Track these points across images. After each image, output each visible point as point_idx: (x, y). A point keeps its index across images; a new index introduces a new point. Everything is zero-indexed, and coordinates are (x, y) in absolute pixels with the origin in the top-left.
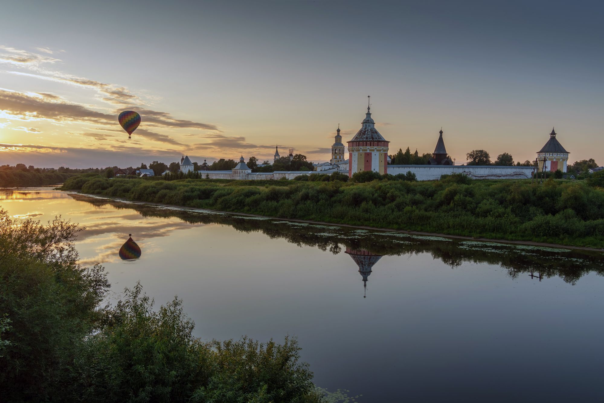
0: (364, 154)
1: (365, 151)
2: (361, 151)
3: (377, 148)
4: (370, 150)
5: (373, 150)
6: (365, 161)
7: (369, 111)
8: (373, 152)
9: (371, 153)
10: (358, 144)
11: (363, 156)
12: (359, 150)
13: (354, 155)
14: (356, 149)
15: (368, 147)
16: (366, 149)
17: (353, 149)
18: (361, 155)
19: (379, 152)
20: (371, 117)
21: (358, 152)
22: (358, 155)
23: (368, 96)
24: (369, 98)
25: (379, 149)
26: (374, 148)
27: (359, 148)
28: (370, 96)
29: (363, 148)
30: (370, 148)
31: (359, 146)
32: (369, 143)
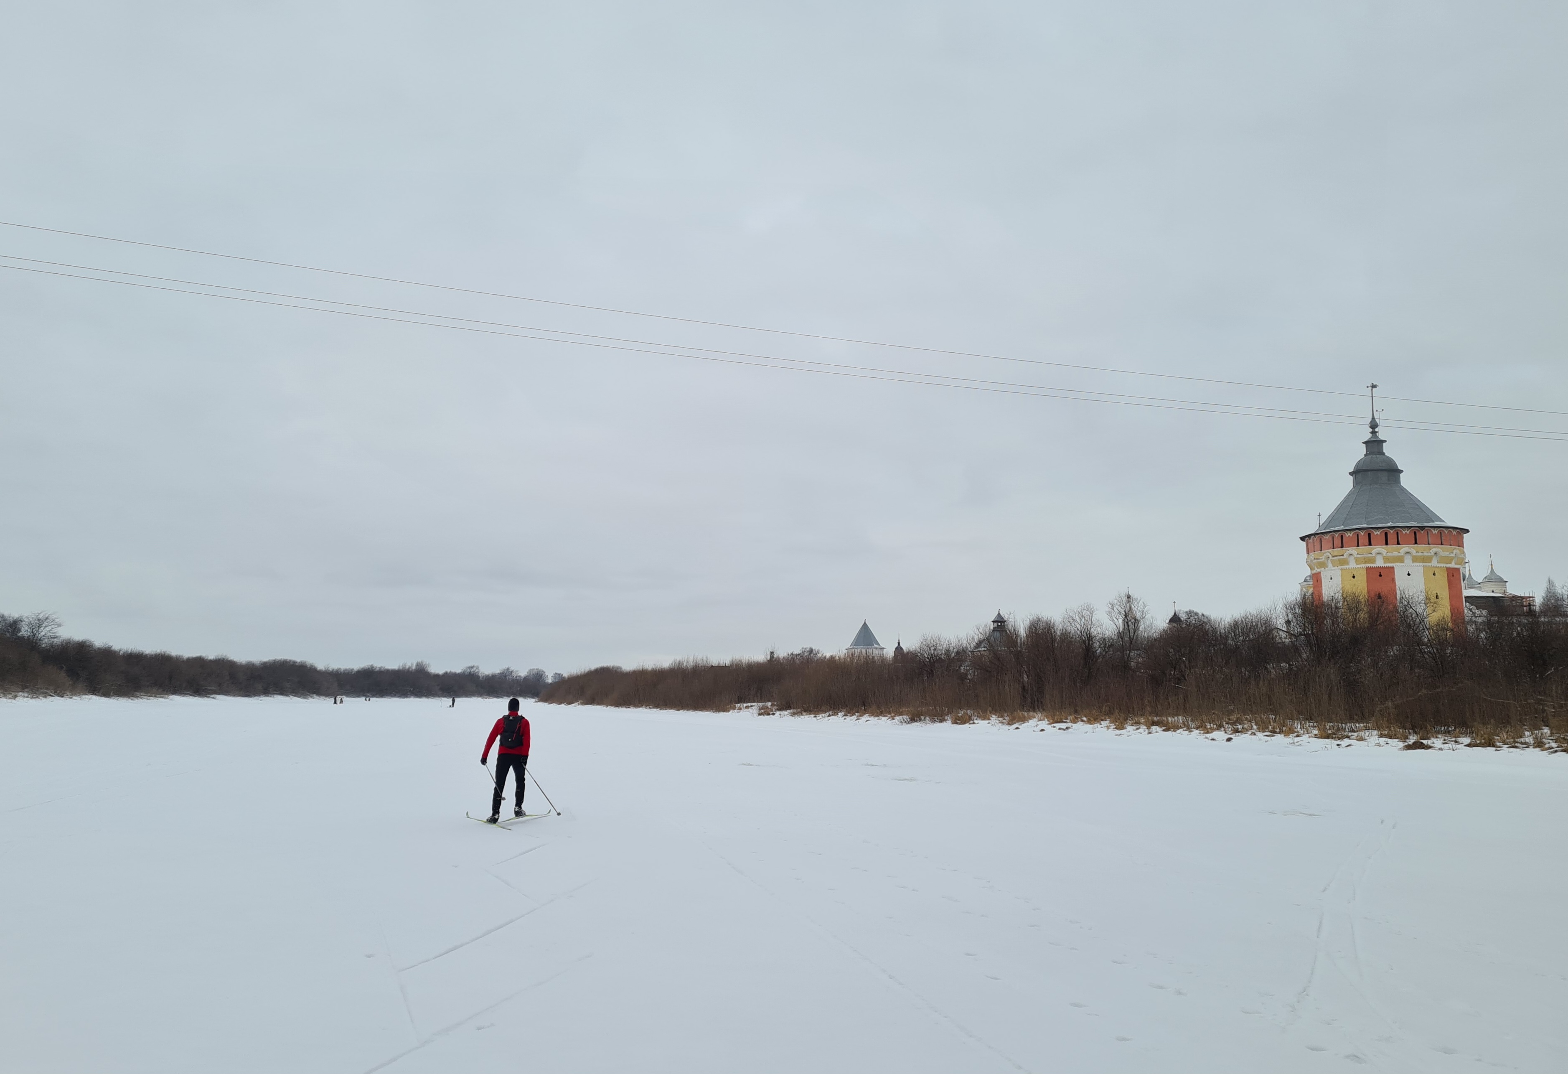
1: (1365, 563)
2: (1352, 565)
3: (1414, 552)
4: (1386, 560)
5: (1400, 560)
7: (1374, 433)
8: (1398, 564)
9: (1392, 568)
10: (1338, 542)
12: (1345, 562)
13: (1330, 579)
14: (1333, 557)
15: (1376, 548)
16: (1368, 557)
17: (1323, 559)
18: (1354, 577)
19: (1421, 564)
20: (1384, 451)
21: (1342, 567)
22: (1342, 576)
23: (1370, 385)
24: (1372, 390)
25: (1420, 554)
26: (1401, 551)
27: (1342, 555)
28: (1376, 385)
29: (1358, 554)
30: (1384, 552)
31: (1344, 549)
32: (1381, 533)
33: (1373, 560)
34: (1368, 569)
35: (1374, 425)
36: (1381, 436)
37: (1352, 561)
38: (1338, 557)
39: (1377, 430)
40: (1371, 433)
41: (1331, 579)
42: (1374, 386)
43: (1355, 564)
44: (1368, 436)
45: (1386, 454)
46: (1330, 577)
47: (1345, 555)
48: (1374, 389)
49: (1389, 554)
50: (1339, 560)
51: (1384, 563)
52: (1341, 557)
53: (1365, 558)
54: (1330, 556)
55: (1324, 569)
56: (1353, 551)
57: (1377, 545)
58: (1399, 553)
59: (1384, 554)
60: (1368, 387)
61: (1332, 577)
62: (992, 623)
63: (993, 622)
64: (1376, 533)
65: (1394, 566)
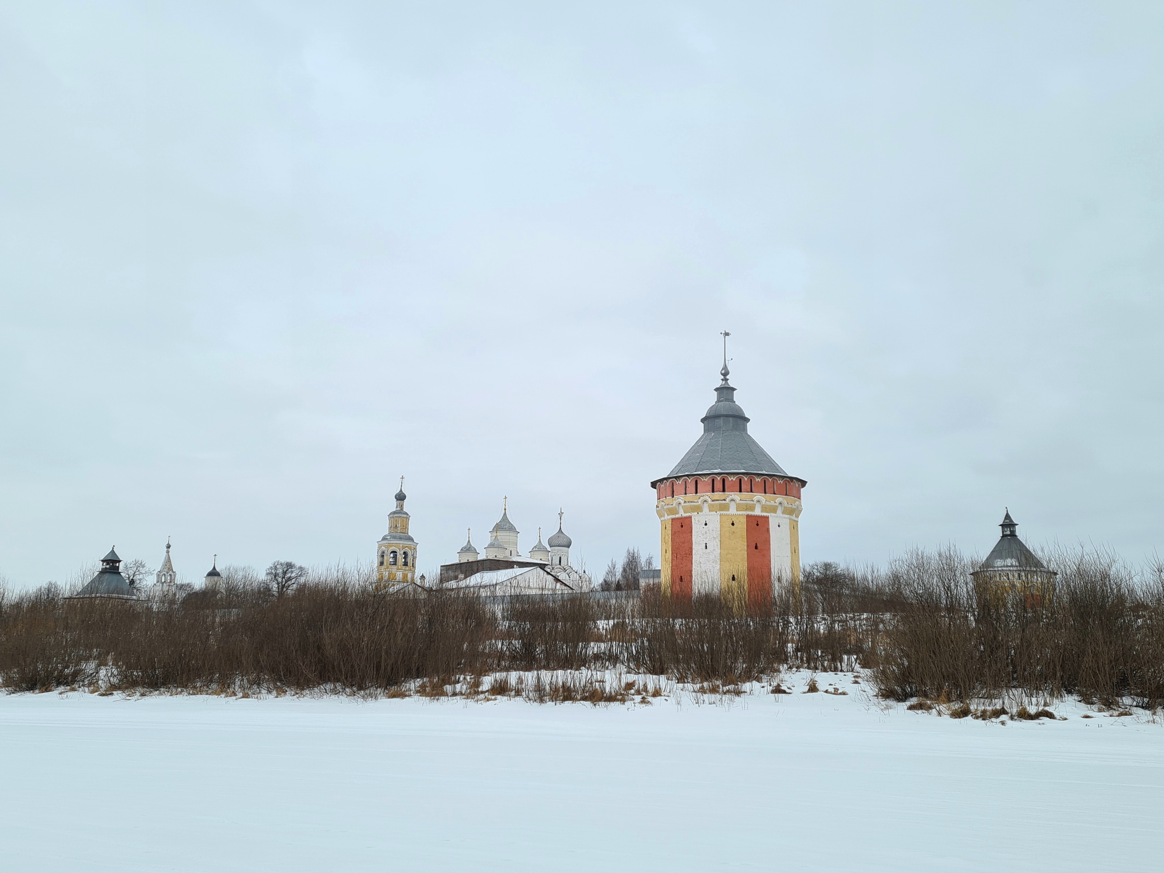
0: (744, 520)
1: (746, 510)
2: (733, 511)
3: (785, 502)
4: (764, 508)
5: (774, 510)
6: (748, 546)
8: (773, 514)
9: (768, 517)
10: (718, 485)
11: (742, 526)
12: (726, 508)
13: (704, 525)
14: (713, 501)
15: (756, 495)
16: (750, 504)
17: (700, 503)
18: (733, 524)
19: (788, 516)
20: (734, 400)
21: (722, 512)
22: (720, 522)
23: (724, 332)
24: (725, 337)
25: (790, 506)
26: (776, 501)
27: (724, 500)
28: (728, 333)
29: (741, 500)
30: (763, 500)
31: (726, 493)
32: (761, 480)
33: (752, 508)
34: (748, 516)
35: (725, 374)
36: (731, 384)
37: (733, 506)
38: (720, 501)
39: (728, 377)
40: (722, 380)
41: (706, 524)
42: (727, 334)
43: (736, 510)
44: (719, 383)
45: (736, 403)
46: (705, 523)
47: (727, 500)
48: (726, 337)
49: (768, 503)
50: (720, 505)
51: (762, 512)
52: (723, 502)
53: (747, 505)
54: (709, 500)
55: (696, 513)
56: (736, 496)
57: (757, 493)
58: (775, 502)
59: (764, 503)
60: (721, 333)
61: (707, 523)
62: (101, 563)
63: (103, 561)
64: (757, 480)
65: (769, 516)
